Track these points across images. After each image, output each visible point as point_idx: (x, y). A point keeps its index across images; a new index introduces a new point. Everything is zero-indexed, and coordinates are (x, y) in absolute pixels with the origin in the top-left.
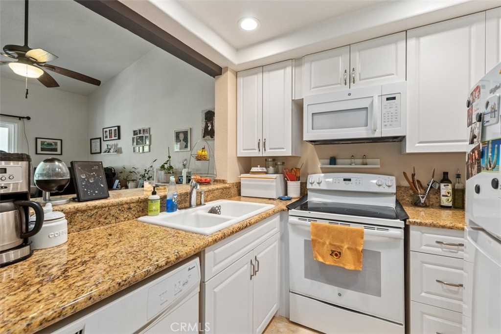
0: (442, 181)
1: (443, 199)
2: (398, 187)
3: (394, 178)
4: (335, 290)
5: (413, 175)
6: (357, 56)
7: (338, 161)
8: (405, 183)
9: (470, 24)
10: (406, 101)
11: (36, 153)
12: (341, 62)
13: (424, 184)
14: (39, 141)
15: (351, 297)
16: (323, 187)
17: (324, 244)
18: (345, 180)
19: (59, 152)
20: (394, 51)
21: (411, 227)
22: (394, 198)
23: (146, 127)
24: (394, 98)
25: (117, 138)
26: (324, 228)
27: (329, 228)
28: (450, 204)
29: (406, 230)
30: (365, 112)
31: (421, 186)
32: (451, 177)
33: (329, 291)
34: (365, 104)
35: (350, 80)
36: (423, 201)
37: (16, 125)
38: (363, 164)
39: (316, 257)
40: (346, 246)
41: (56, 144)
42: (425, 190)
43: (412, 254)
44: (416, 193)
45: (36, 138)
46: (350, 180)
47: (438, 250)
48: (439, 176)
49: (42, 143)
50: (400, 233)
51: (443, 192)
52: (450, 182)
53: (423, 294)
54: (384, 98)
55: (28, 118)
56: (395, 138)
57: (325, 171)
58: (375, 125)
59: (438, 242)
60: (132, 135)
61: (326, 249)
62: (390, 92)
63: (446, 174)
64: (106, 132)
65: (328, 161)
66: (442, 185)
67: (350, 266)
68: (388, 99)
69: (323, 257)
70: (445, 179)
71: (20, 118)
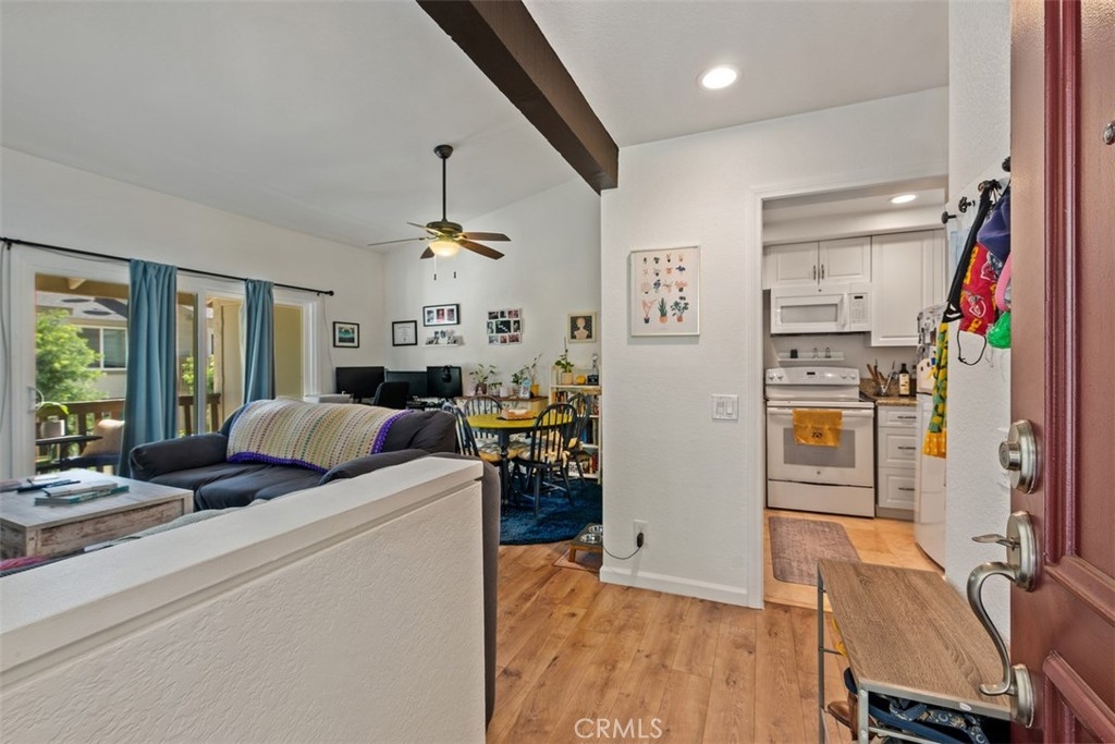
0: (901, 372)
1: (902, 388)
2: (862, 380)
3: (857, 371)
4: (813, 469)
5: (876, 367)
6: (824, 252)
7: (799, 354)
8: (868, 375)
9: (921, 239)
10: (872, 300)
11: (335, 346)
12: (810, 257)
13: (885, 376)
14: (337, 326)
15: (830, 473)
16: (785, 381)
17: (807, 427)
18: (809, 373)
19: (356, 344)
20: (860, 253)
21: (879, 407)
22: (857, 390)
23: (513, 308)
24: (861, 297)
25: (455, 322)
26: (806, 414)
27: (810, 413)
28: (907, 393)
29: (876, 409)
30: (834, 308)
31: (882, 377)
32: (909, 368)
33: (808, 472)
34: (835, 300)
35: (819, 273)
36: (884, 391)
37: (315, 303)
38: (827, 357)
39: (798, 440)
40: (827, 427)
41: (353, 330)
42: (886, 381)
43: (880, 430)
44: (878, 384)
45: (334, 323)
46: (813, 373)
47: (899, 424)
48: (898, 368)
49: (340, 329)
50: (871, 412)
51: (902, 382)
52: (907, 372)
53: (889, 460)
54: (853, 297)
55: (331, 293)
56: (863, 333)
57: (783, 365)
58: (845, 321)
59: (900, 417)
60: (486, 318)
61: (808, 432)
62: (858, 292)
63: (904, 365)
64: (429, 312)
65: (789, 354)
66: (901, 375)
67: (831, 444)
68: (856, 298)
69: (806, 439)
70: (904, 370)
71: (319, 292)
